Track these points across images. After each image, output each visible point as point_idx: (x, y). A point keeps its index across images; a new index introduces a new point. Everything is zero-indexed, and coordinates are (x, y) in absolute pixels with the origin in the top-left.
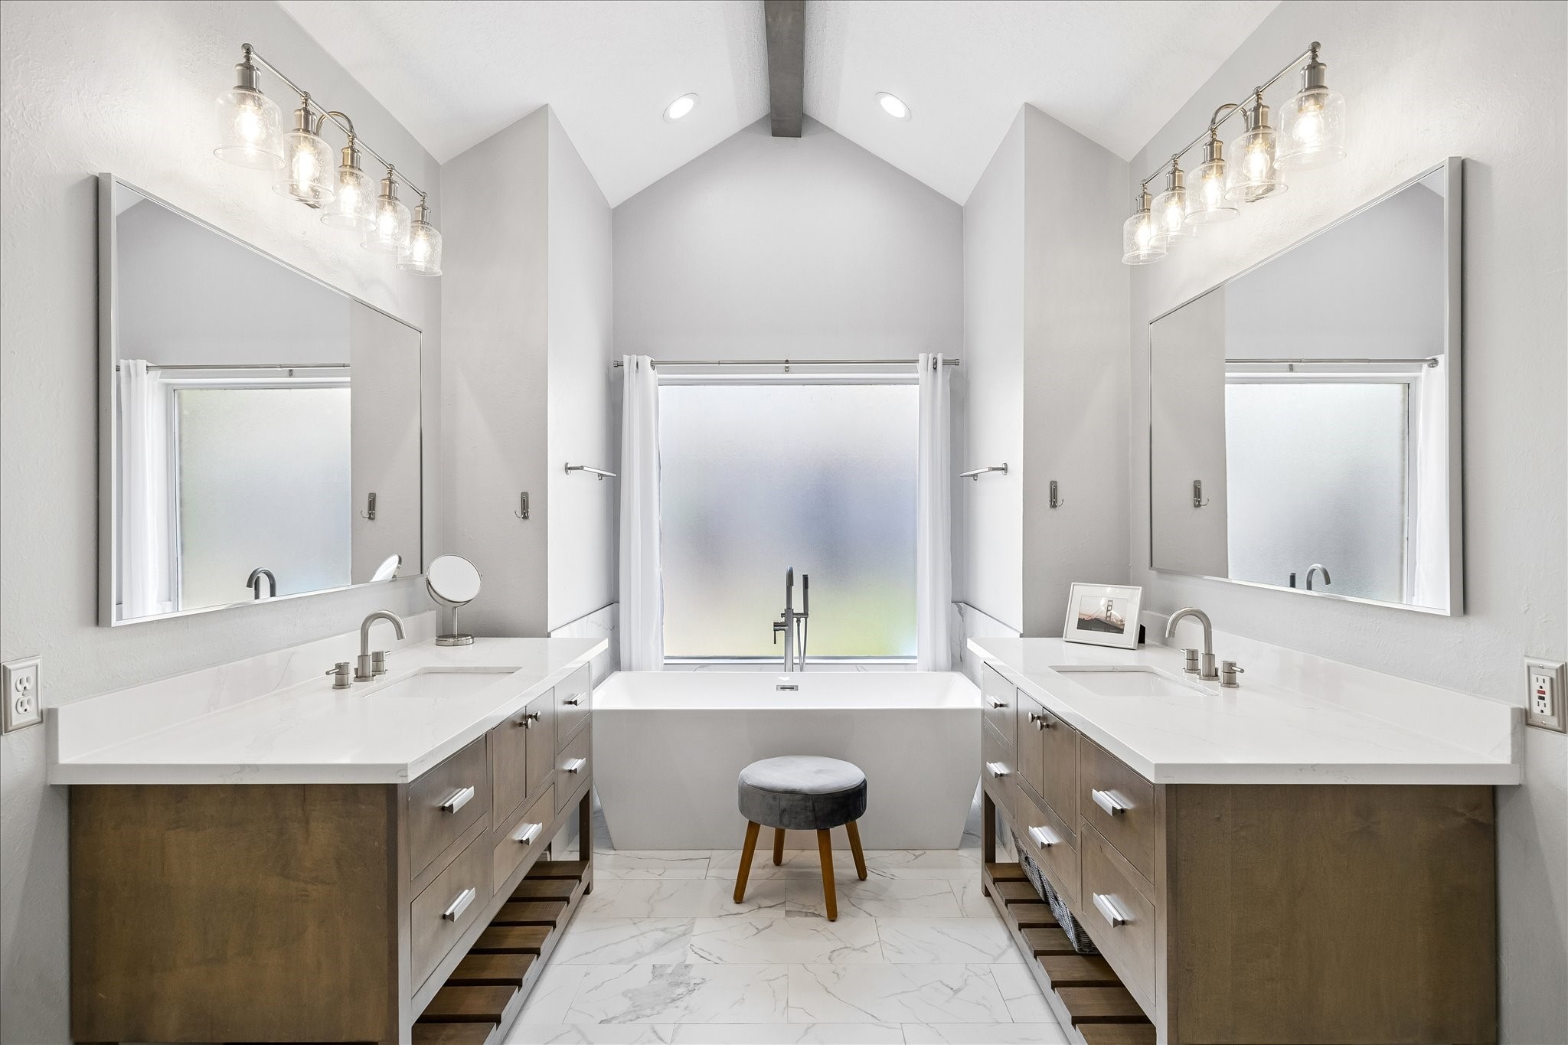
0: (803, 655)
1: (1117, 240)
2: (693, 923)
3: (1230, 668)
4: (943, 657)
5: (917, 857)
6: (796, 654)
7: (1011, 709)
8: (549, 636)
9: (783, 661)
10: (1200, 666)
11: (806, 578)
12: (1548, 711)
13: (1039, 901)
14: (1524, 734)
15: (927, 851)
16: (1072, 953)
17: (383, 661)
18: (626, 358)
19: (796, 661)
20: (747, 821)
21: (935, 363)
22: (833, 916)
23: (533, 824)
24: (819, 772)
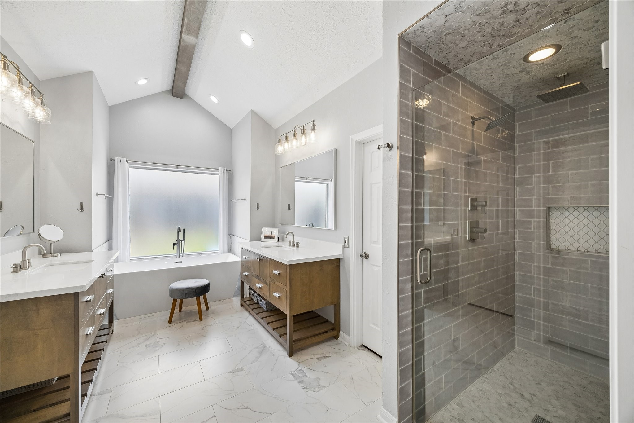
0: (183, 252)
1: (274, 149)
2: (156, 332)
3: (298, 244)
4: (226, 250)
5: (222, 302)
6: (181, 252)
7: (250, 259)
8: (92, 251)
9: (176, 255)
10: (292, 244)
11: (184, 230)
12: (347, 245)
13: (256, 303)
14: (344, 249)
15: (225, 300)
16: (266, 311)
17: (30, 262)
18: (116, 158)
19: (180, 255)
20: (173, 299)
21: (224, 170)
22: (201, 319)
23: (102, 309)
24: (196, 282)
